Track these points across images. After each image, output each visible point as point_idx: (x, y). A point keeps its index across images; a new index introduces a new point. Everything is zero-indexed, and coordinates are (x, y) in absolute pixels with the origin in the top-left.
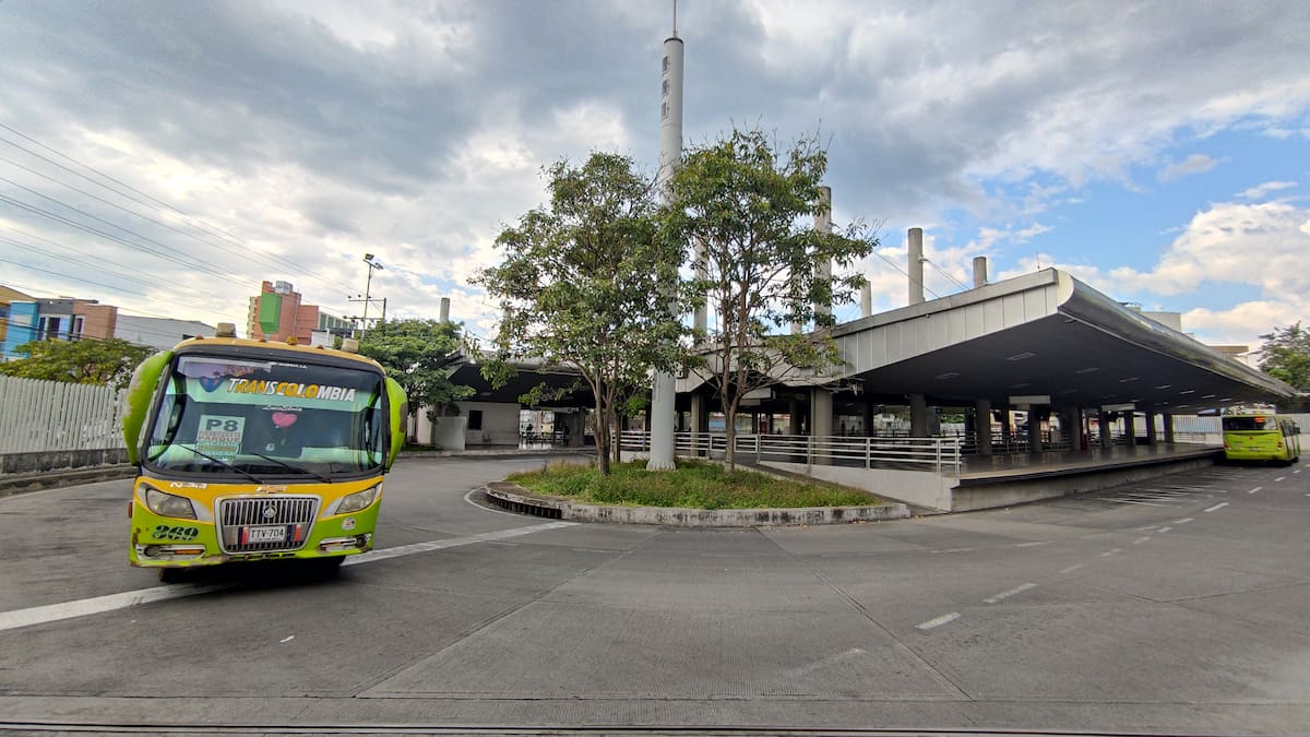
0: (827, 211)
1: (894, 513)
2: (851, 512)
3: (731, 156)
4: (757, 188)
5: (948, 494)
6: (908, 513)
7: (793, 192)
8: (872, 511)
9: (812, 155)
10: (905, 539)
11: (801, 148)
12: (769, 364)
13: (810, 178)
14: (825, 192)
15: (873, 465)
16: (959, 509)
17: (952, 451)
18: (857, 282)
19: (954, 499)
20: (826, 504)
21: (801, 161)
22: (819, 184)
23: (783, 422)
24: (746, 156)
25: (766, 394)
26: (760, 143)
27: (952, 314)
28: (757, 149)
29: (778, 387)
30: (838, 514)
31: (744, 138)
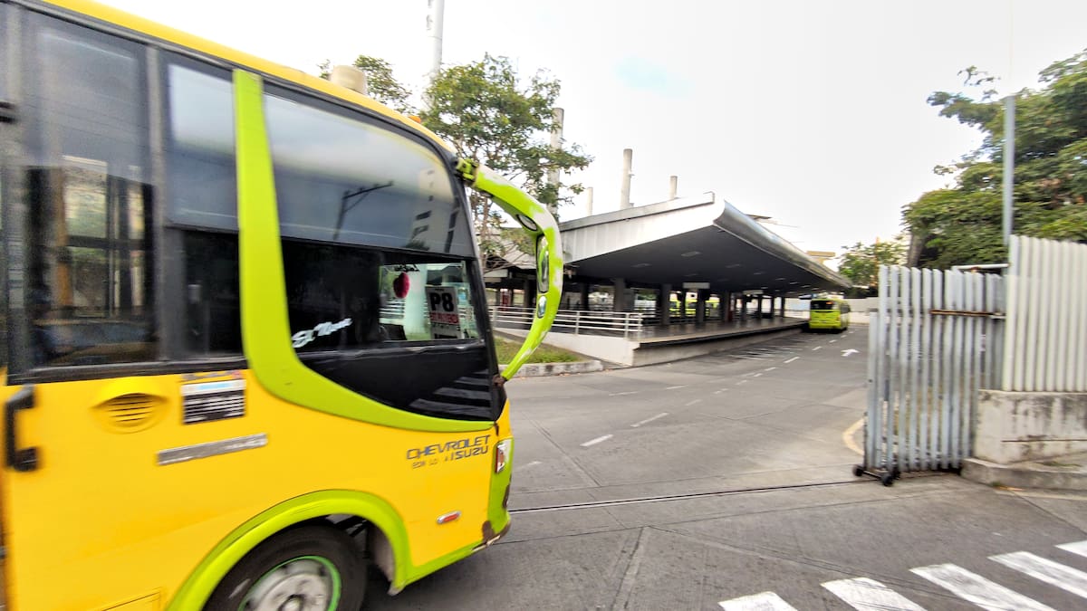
0: (558, 130)
1: (590, 368)
2: (559, 367)
3: (482, 74)
4: (500, 105)
5: (631, 353)
6: (601, 367)
7: (532, 111)
8: (575, 366)
9: (549, 82)
10: (593, 386)
11: (540, 75)
12: (503, 251)
13: (546, 101)
14: (559, 114)
15: (582, 332)
16: (638, 364)
17: (636, 322)
18: (577, 190)
19: (635, 357)
20: (541, 361)
21: (541, 86)
22: (554, 106)
23: (520, 297)
24: (495, 76)
25: (504, 274)
26: (506, 66)
27: (645, 219)
28: (504, 72)
29: (513, 270)
30: (549, 368)
31: (493, 60)
